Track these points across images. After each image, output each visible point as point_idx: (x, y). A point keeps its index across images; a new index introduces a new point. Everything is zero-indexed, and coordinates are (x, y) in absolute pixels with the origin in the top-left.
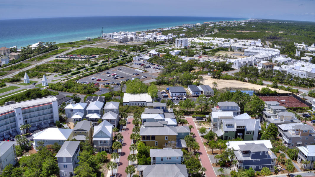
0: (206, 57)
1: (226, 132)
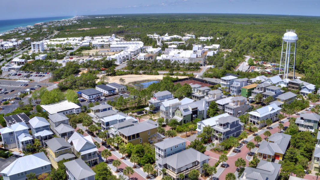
0: (77, 57)
1: (184, 116)
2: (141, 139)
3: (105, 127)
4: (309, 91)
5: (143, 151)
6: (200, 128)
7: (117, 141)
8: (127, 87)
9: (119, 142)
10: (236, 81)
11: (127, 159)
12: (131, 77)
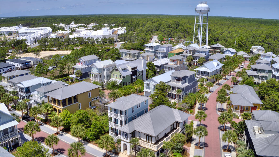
1: (124, 77)
2: (80, 105)
3: (24, 95)
4: (232, 54)
5: (88, 119)
6: (148, 88)
7: (45, 110)
8: (43, 60)
9: (48, 110)
10: (161, 47)
11: (63, 134)
12: (44, 53)
